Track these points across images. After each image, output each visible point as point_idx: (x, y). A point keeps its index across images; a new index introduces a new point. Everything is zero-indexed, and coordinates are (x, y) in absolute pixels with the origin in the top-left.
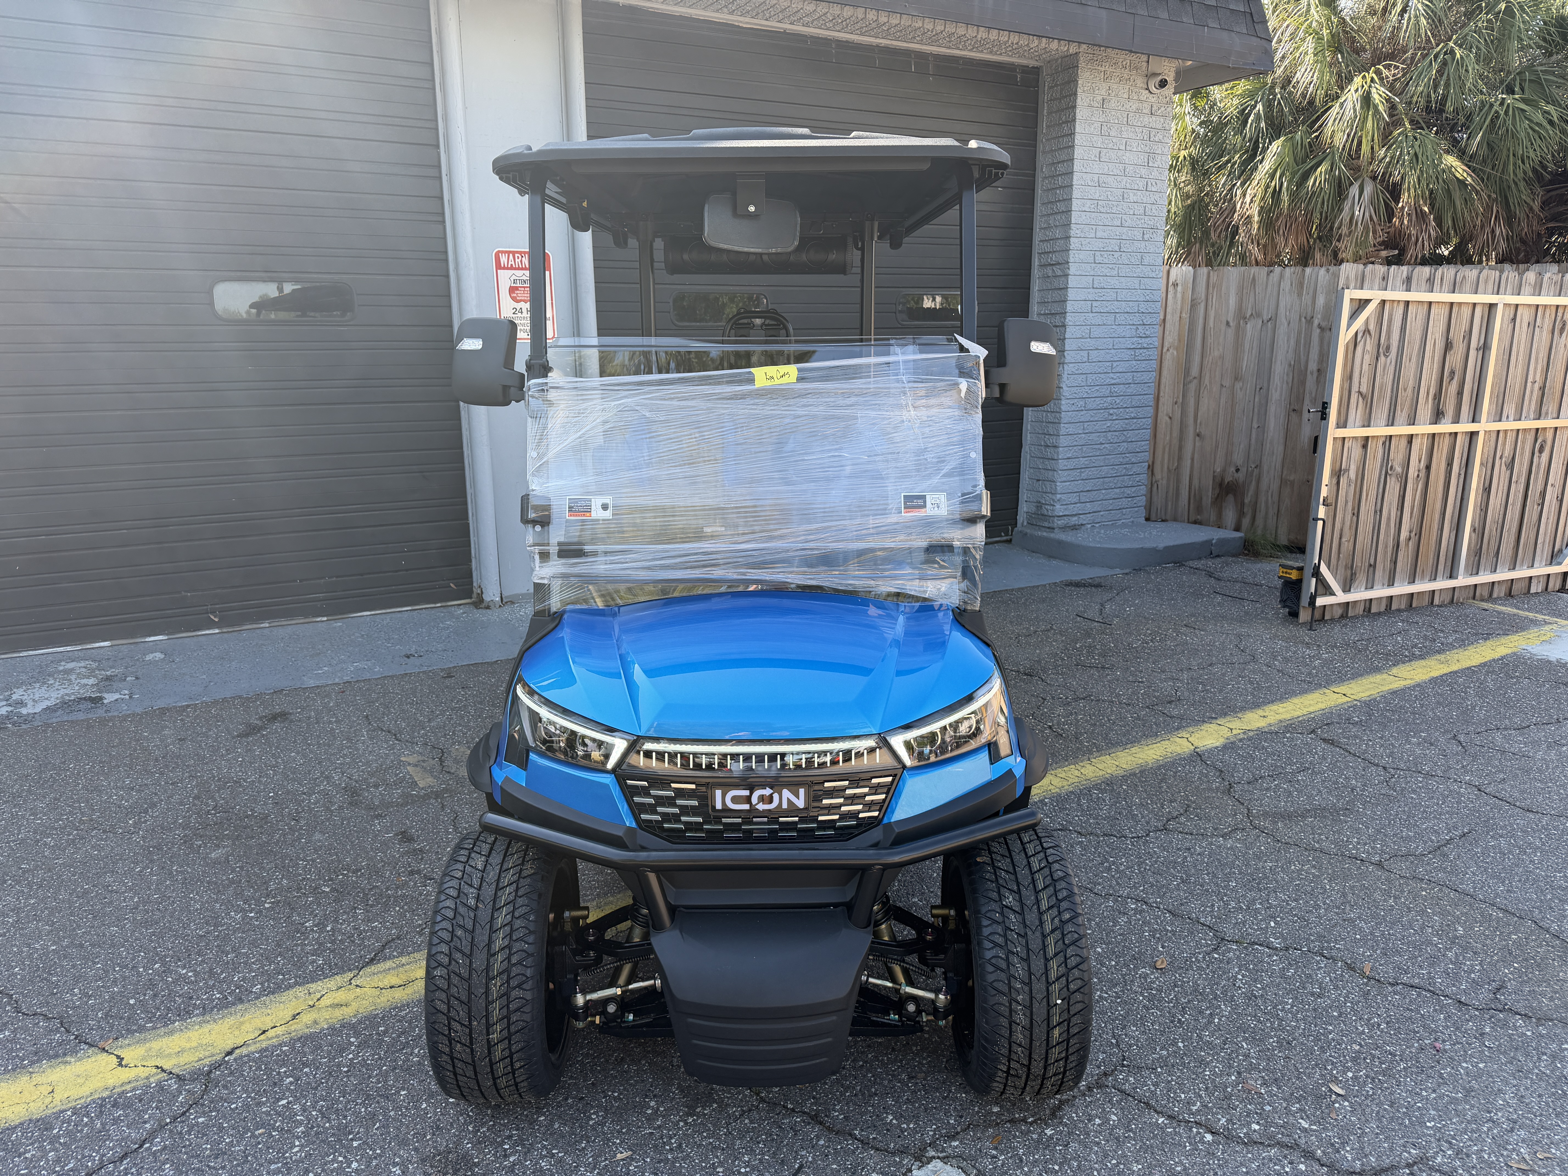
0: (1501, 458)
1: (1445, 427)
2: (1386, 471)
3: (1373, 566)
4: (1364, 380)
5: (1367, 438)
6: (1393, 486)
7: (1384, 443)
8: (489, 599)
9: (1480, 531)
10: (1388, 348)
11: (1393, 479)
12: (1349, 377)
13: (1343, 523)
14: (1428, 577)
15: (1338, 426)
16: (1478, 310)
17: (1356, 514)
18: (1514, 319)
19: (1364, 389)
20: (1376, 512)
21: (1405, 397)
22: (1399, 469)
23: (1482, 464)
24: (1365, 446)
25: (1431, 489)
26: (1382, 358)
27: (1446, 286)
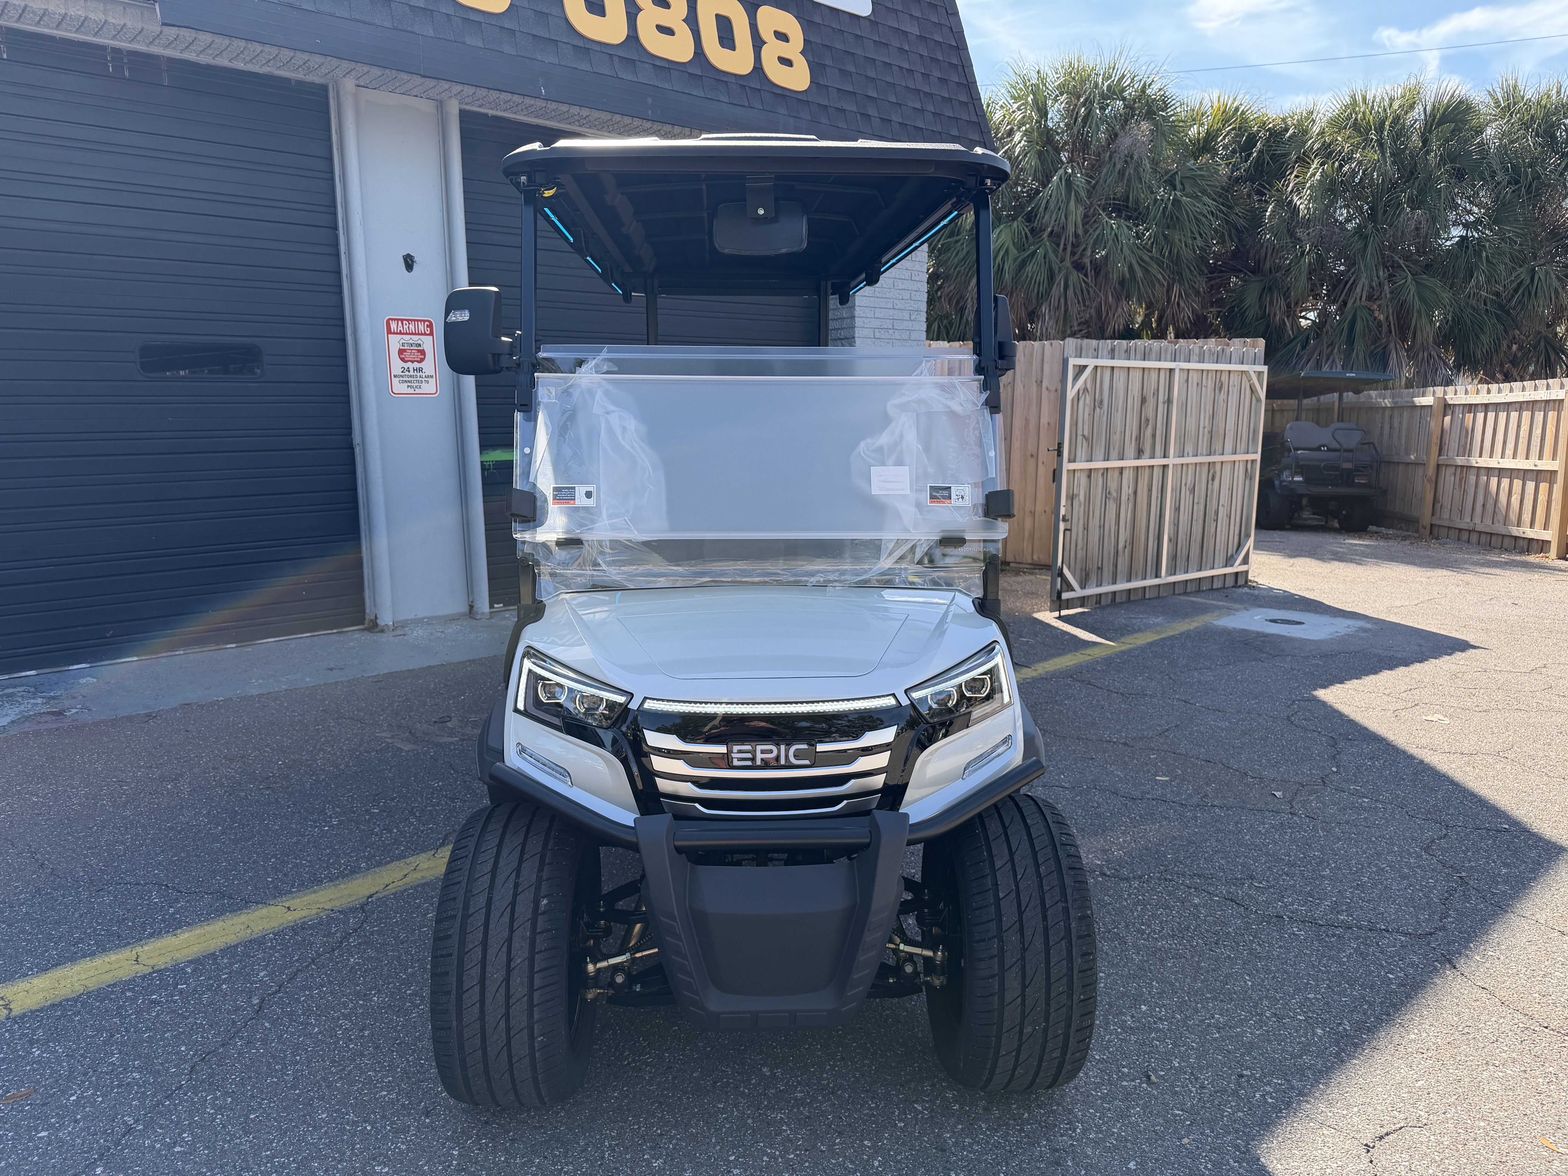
0: (1186, 485)
1: (1144, 462)
2: (1107, 495)
3: (1100, 569)
4: (1086, 427)
5: (1091, 470)
6: (1112, 506)
7: (1103, 474)
8: (383, 624)
9: (1174, 540)
10: (1101, 402)
11: (1111, 501)
12: (1075, 424)
13: (1077, 535)
14: (1140, 577)
15: (1070, 461)
16: (1162, 374)
17: (1086, 528)
18: (1187, 380)
19: (1086, 433)
20: (1100, 527)
21: (1116, 438)
22: (1114, 494)
23: (1172, 489)
24: (1089, 477)
25: (1138, 509)
26: (1098, 410)
27: (1138, 356)
